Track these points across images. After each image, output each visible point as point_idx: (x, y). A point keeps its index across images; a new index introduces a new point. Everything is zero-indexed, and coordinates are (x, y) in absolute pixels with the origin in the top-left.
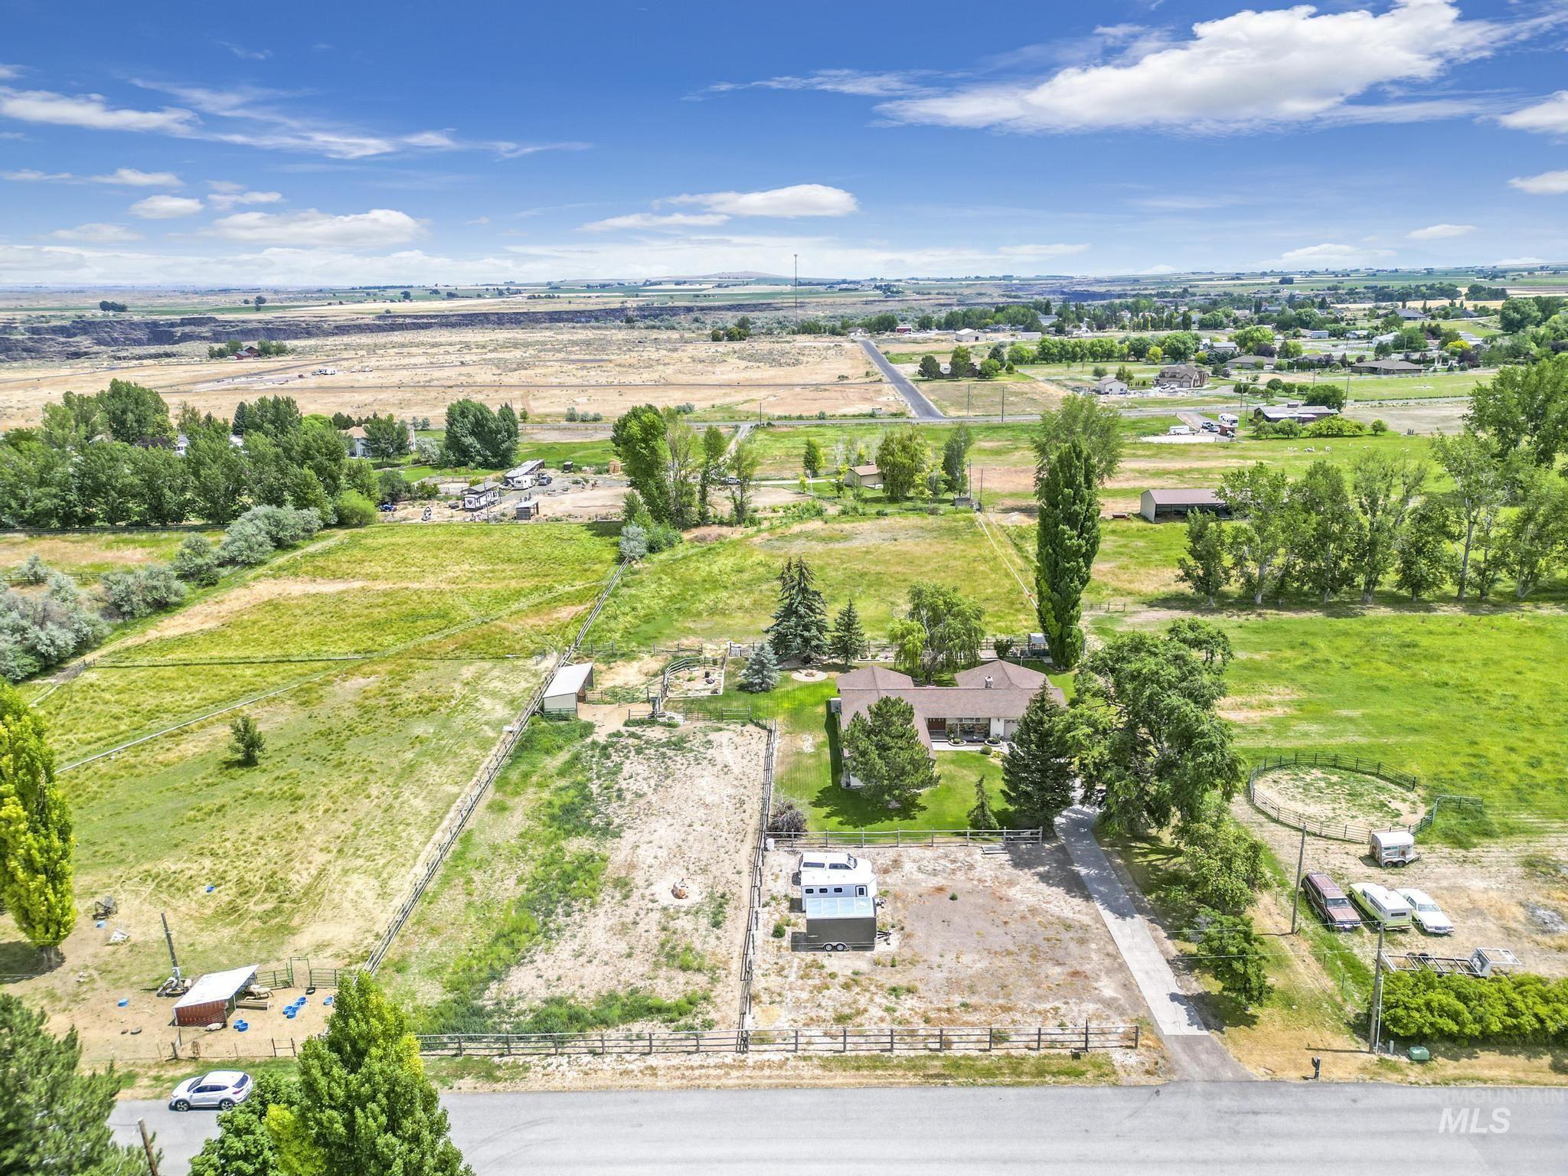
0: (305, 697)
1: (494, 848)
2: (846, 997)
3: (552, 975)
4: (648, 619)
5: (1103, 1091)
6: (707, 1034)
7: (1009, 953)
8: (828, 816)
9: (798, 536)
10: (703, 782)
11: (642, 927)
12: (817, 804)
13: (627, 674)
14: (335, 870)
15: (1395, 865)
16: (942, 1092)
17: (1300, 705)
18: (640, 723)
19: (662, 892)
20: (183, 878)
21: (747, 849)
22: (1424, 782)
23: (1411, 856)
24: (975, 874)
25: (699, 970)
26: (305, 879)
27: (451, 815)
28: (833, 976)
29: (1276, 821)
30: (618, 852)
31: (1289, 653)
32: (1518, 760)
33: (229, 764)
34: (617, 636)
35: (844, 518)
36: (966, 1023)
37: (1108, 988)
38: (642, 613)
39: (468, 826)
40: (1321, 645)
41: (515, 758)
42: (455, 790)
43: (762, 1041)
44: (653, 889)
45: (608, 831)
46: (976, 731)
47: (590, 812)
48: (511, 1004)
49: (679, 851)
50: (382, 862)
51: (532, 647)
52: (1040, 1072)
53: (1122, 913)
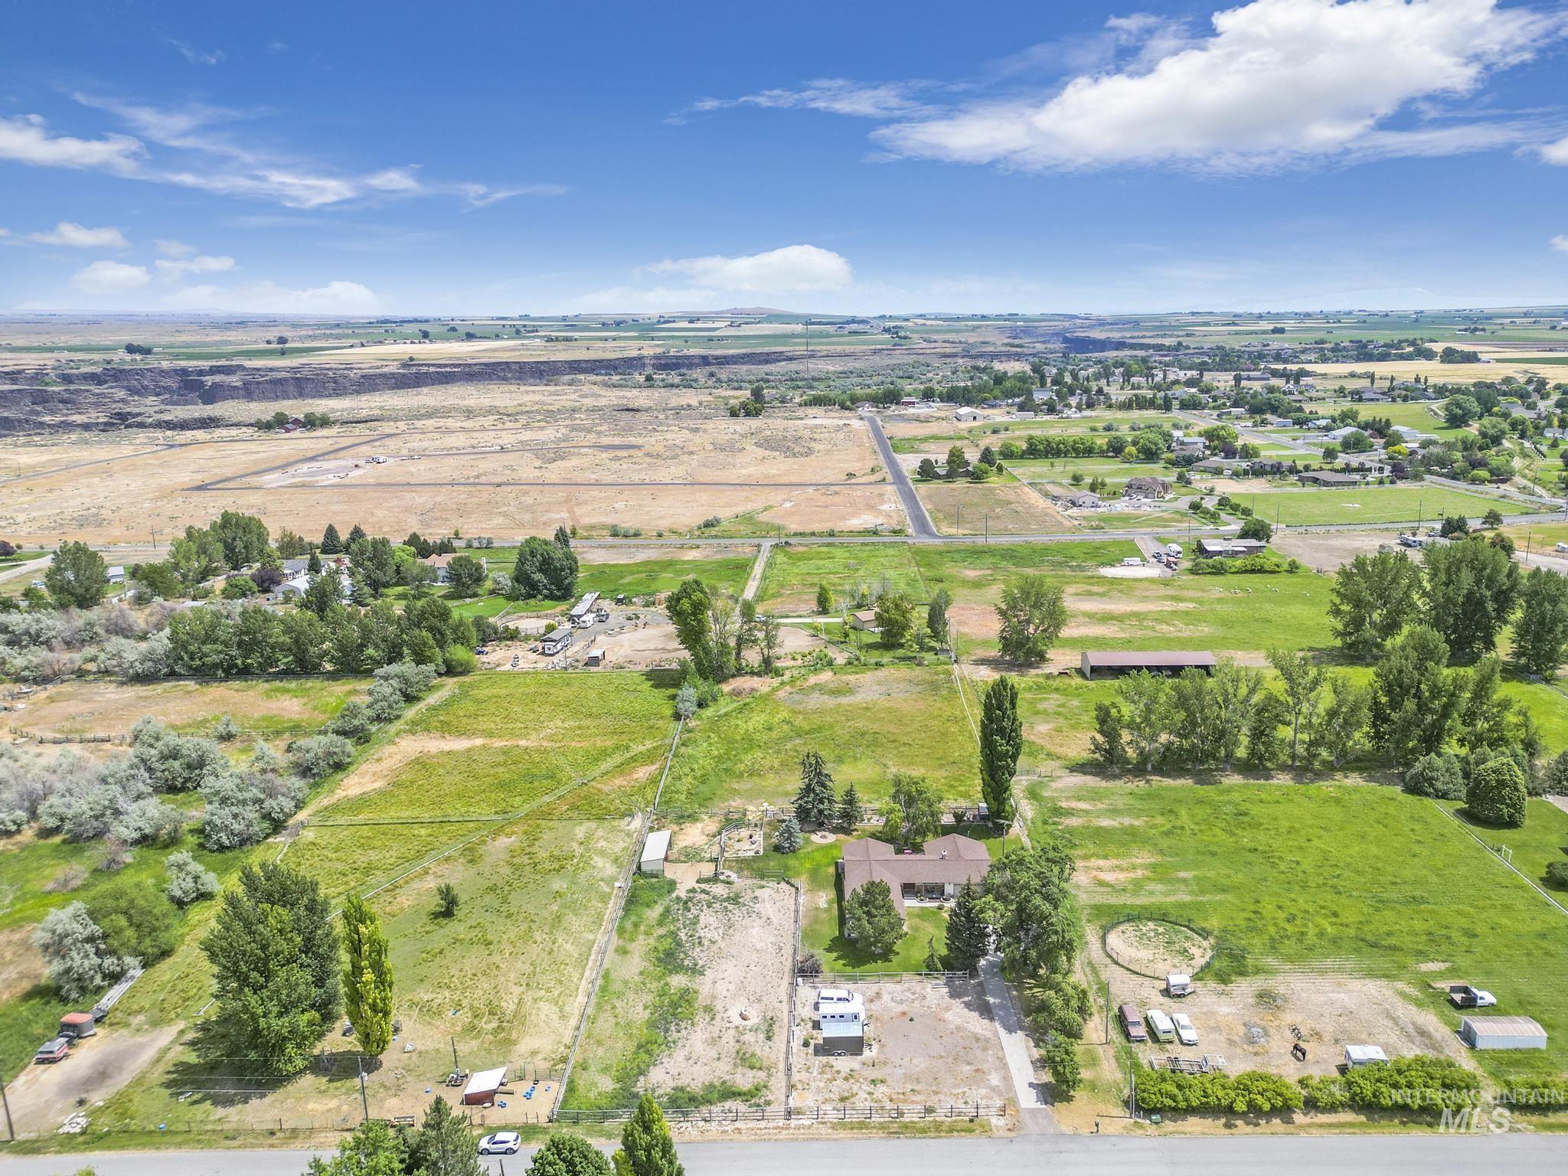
0: (472, 856)
1: (626, 982)
2: (846, 1085)
3: (674, 1071)
4: (704, 779)
5: (983, 1141)
6: (768, 1109)
7: (941, 1057)
8: (836, 960)
9: (813, 688)
10: (754, 932)
11: (724, 1040)
12: (829, 950)
13: (694, 835)
14: (528, 998)
15: (1179, 996)
16: (896, 1142)
17: (1153, 867)
18: (707, 881)
19: (734, 1014)
20: (435, 1004)
21: (785, 984)
22: (1216, 933)
23: (1189, 990)
24: (926, 1003)
25: (760, 1069)
26: (512, 1007)
27: (592, 957)
28: (838, 1072)
29: (1117, 963)
30: (704, 986)
31: (1159, 820)
32: (1282, 915)
33: (436, 915)
34: (683, 797)
35: (850, 669)
36: (913, 1102)
37: (995, 1080)
38: (699, 774)
39: (605, 966)
40: (1183, 812)
41: (627, 910)
42: (591, 937)
43: (799, 1113)
44: (729, 1013)
45: (695, 971)
46: (935, 891)
47: (682, 956)
48: (653, 1090)
49: (742, 987)
50: (556, 993)
51: (623, 808)
52: (951, 1131)
53: (1010, 1030)
